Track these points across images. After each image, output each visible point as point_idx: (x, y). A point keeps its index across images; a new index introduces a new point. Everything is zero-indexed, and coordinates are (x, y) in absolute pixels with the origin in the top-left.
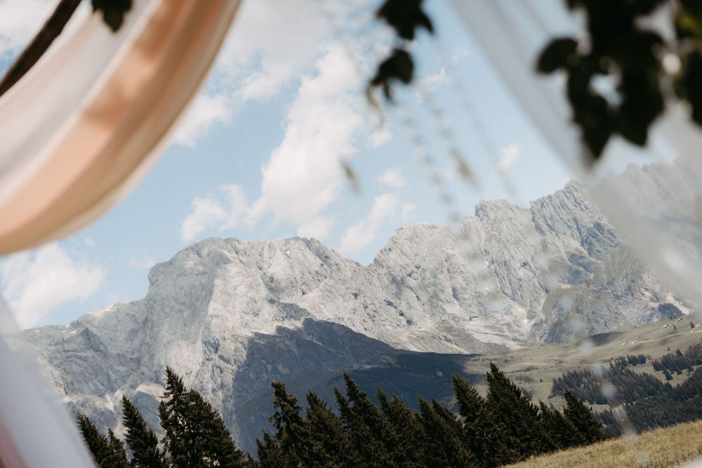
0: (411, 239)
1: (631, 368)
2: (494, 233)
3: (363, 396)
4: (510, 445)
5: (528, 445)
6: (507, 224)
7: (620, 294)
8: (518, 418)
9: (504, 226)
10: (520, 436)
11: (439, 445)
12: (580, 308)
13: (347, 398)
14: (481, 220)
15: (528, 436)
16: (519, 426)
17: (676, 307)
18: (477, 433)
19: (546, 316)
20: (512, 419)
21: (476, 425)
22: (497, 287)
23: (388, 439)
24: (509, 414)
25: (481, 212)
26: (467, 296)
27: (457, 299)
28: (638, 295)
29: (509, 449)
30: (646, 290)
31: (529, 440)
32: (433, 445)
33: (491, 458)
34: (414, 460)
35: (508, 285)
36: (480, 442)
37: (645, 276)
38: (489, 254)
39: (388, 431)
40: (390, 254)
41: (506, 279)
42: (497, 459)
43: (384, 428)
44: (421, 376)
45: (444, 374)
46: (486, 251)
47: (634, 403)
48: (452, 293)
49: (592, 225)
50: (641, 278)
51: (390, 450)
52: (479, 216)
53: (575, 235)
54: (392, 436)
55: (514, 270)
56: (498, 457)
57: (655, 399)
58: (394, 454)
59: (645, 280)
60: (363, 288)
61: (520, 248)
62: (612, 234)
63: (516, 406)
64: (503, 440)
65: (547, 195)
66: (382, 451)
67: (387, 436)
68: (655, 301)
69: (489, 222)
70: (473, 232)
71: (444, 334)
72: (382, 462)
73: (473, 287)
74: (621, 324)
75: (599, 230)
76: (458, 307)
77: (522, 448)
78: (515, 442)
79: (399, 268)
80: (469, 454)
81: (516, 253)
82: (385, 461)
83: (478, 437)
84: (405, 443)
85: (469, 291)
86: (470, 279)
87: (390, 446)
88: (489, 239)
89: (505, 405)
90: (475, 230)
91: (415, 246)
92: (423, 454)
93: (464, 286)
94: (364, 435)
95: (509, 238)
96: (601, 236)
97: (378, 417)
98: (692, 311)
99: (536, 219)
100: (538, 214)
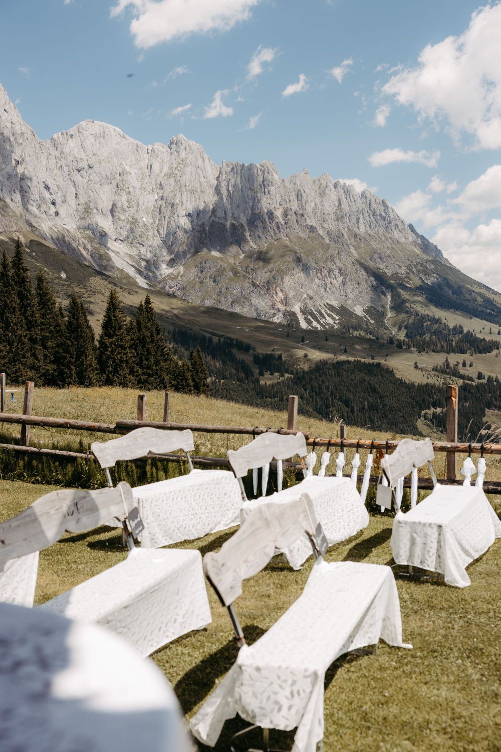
0: (96, 137)
1: (234, 351)
2: (177, 172)
3: (25, 270)
4: (132, 372)
5: (147, 379)
6: (192, 170)
7: (258, 283)
8: (149, 353)
9: (188, 170)
10: (143, 369)
11: (73, 344)
12: (218, 279)
13: (11, 265)
14: (171, 154)
15: (150, 372)
16: (147, 360)
17: (297, 318)
18: (109, 349)
19: (184, 272)
20: (144, 351)
21: (112, 342)
22: (155, 222)
23: (30, 318)
24: (143, 347)
25: (175, 146)
26: (123, 217)
27: (113, 216)
28: (272, 292)
29: (130, 374)
30: (282, 291)
31: (149, 375)
32: (67, 341)
33: (110, 375)
34: (45, 347)
35: (166, 226)
36: (108, 358)
37: (287, 279)
38: (162, 189)
39: (33, 312)
40: (70, 140)
41: (167, 220)
42: (115, 378)
43: (31, 307)
44: (45, 269)
45: (67, 277)
46: (161, 185)
47: (222, 381)
48: (110, 208)
49: (266, 211)
50: (282, 279)
51: (29, 329)
52: (171, 149)
53: (246, 212)
54: (35, 317)
55: (178, 216)
56: (118, 377)
57: (240, 386)
58: (30, 334)
59: (284, 281)
60: (27, 159)
61: (193, 199)
62: (278, 228)
63: (152, 342)
64: (128, 365)
65: (241, 163)
66: (21, 326)
67: (31, 316)
68: (283, 304)
69: (177, 160)
70: (158, 161)
71: (85, 242)
72: (17, 336)
73: (133, 212)
74: (245, 309)
75: (269, 218)
76: (110, 223)
77: (140, 378)
78: (137, 372)
79: (72, 159)
80: (95, 363)
81: (187, 200)
82: (21, 336)
83: (108, 353)
84: (44, 329)
85: (127, 214)
86: (133, 203)
87: (30, 325)
88: (169, 176)
89: (144, 337)
90: (160, 160)
91: (98, 145)
92: (54, 346)
93: (125, 207)
94: (12, 305)
95: (188, 185)
96: (269, 225)
97: (30, 295)
98: (309, 327)
99: (220, 179)
100: (224, 176)
